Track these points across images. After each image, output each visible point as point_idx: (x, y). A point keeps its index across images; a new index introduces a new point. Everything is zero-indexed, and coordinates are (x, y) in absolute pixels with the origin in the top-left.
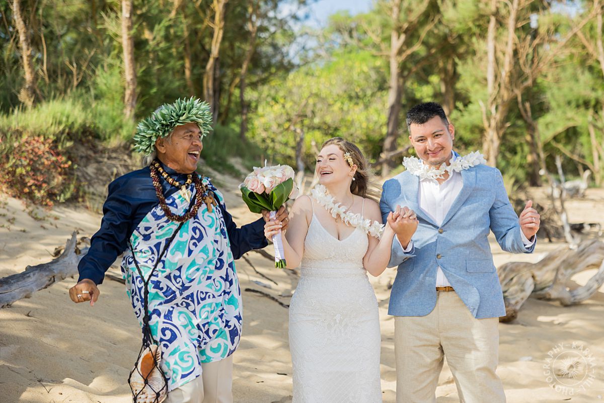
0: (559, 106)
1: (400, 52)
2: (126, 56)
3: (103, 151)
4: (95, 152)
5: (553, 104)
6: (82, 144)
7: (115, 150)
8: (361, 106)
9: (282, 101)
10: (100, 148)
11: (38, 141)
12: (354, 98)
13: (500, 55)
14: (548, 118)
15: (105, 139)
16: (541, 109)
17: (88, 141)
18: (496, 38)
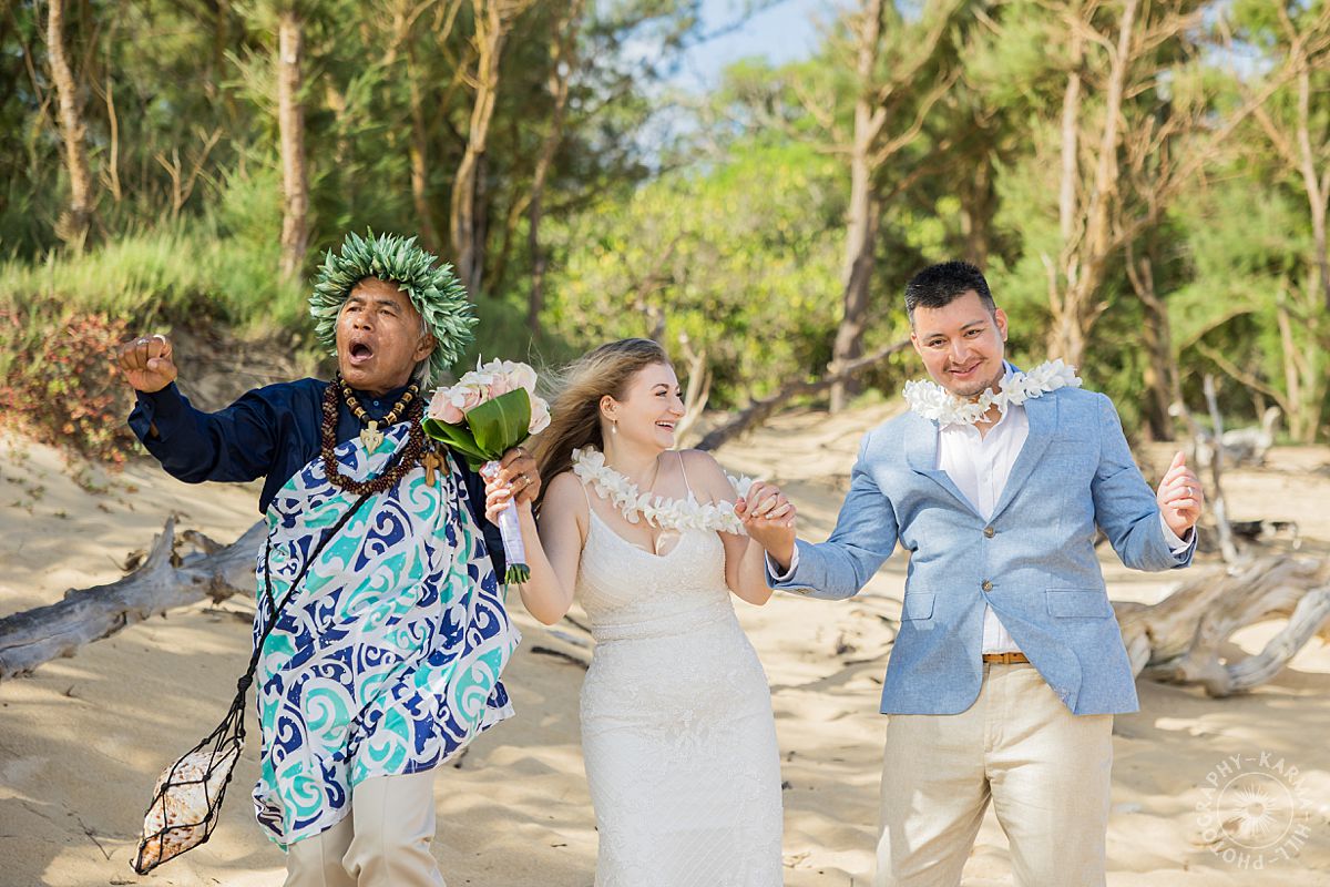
0: (1214, 267)
1: (874, 147)
2: (288, 146)
3: (233, 349)
4: (217, 350)
5: (1202, 264)
6: (190, 332)
7: (259, 346)
8: (789, 261)
9: (619, 246)
10: (228, 340)
11: (95, 325)
12: (775, 243)
13: (1087, 155)
14: (1191, 293)
15: (238, 322)
16: (1174, 275)
17: (203, 326)
18: (1080, 121)
